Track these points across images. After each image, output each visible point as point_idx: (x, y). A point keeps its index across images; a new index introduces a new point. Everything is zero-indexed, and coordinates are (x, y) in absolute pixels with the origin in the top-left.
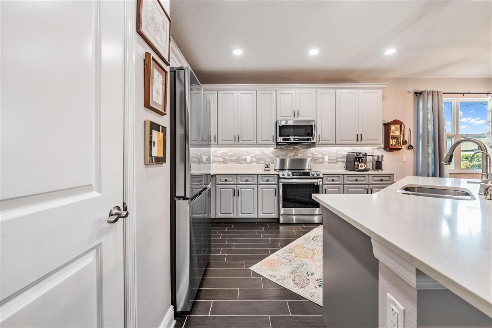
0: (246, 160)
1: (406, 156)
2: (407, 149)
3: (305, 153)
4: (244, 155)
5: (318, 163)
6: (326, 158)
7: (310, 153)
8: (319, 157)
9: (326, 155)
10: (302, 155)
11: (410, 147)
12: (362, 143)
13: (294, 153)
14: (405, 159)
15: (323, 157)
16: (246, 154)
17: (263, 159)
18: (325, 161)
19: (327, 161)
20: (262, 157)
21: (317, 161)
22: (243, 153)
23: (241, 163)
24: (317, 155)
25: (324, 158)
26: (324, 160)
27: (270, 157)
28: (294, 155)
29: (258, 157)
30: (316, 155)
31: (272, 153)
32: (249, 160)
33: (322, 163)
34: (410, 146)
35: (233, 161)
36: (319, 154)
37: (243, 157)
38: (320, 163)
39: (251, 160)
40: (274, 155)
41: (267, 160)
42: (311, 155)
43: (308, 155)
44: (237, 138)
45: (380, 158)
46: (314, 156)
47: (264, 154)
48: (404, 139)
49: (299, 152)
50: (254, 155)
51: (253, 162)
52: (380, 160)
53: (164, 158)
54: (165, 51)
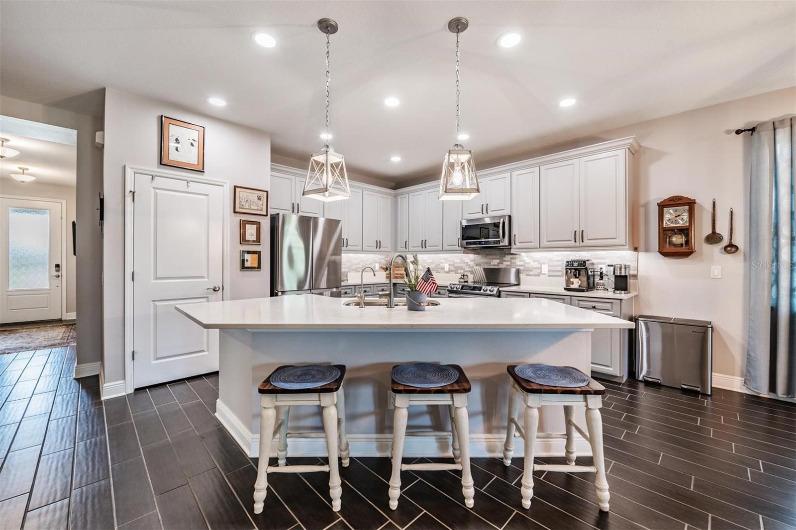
0: (444, 269)
1: (720, 267)
2: (724, 254)
3: (513, 261)
4: (442, 263)
5: (531, 275)
6: (545, 269)
7: (520, 261)
8: (534, 266)
9: (544, 264)
11: (732, 248)
12: (584, 244)
13: (498, 261)
14: (716, 274)
15: (540, 266)
16: (444, 261)
17: (461, 268)
18: (543, 273)
19: (546, 272)
20: (460, 265)
21: (531, 273)
22: (442, 261)
23: (439, 273)
24: (531, 264)
25: (540, 268)
26: (541, 271)
27: (469, 265)
28: (498, 263)
29: (456, 265)
30: (529, 263)
31: (471, 261)
32: (447, 269)
33: (539, 275)
34: (731, 245)
36: (534, 261)
37: (441, 265)
38: (535, 275)
39: (449, 269)
40: (475, 263)
41: (466, 270)
42: (522, 263)
43: (518, 263)
44: (424, 244)
45: (623, 270)
46: (527, 266)
47: (463, 262)
48: (714, 232)
49: (504, 259)
50: (452, 263)
51: (452, 271)
52: (623, 274)
53: (259, 267)
54: (262, 210)
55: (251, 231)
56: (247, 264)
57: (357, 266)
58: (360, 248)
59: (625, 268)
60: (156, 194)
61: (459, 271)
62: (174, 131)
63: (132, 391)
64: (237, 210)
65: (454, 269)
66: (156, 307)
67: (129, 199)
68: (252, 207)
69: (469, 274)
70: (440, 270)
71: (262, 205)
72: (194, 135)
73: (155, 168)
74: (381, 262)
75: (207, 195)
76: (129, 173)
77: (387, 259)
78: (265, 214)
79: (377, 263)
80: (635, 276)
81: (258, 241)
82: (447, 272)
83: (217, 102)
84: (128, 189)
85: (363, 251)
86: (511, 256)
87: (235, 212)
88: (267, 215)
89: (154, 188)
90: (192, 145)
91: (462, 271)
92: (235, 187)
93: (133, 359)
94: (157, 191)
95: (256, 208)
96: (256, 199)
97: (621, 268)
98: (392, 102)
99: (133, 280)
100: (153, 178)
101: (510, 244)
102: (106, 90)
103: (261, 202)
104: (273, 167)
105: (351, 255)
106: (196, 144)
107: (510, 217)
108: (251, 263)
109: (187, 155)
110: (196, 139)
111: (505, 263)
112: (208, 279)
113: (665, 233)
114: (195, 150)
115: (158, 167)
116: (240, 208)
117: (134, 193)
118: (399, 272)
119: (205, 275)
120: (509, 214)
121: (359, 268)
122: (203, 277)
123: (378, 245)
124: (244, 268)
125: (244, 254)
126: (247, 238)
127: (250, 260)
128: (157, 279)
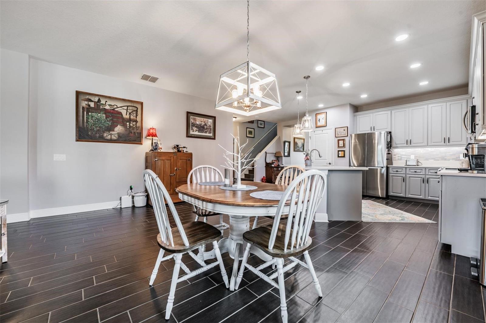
53: (345, 156)
54: (345, 134)
55: (341, 143)
56: (340, 155)
60: (315, 136)
62: (318, 117)
67: (309, 139)
68: (342, 134)
71: (346, 132)
72: (324, 115)
75: (327, 133)
78: (347, 136)
81: (344, 146)
83: (321, 106)
84: (309, 136)
87: (335, 137)
89: (315, 134)
92: (336, 128)
95: (343, 134)
96: (343, 131)
98: (346, 85)
100: (314, 131)
103: (345, 131)
106: (324, 118)
108: (341, 155)
109: (322, 123)
112: (328, 160)
114: (324, 120)
115: (315, 128)
116: (337, 135)
122: (326, 160)
123: (447, 141)
124: (338, 157)
125: (339, 151)
126: (340, 146)
127: (341, 154)
128: (315, 160)
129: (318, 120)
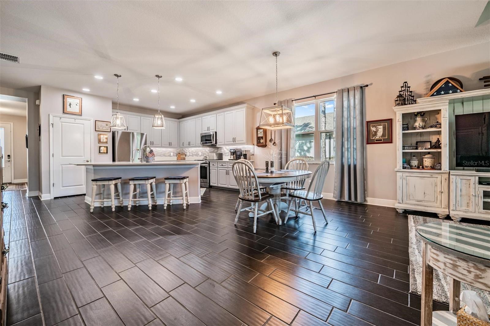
1: (272, 150)
2: (273, 145)
3: (221, 150)
7: (223, 150)
10: (220, 151)
11: (275, 144)
12: (235, 143)
16: (199, 151)
21: (226, 155)
27: (207, 152)
28: (217, 151)
32: (200, 155)
35: (195, 155)
37: (198, 153)
42: (224, 151)
43: (222, 151)
44: (189, 144)
45: (245, 152)
46: (225, 152)
47: (205, 151)
48: (271, 138)
49: (219, 149)
50: (202, 152)
51: (202, 155)
52: (245, 153)
53: (107, 153)
54: (108, 130)
55: (103, 138)
57: (161, 154)
58: (160, 145)
59: (245, 151)
60: (62, 124)
61: (204, 155)
62: (69, 100)
63: (53, 198)
64: (96, 130)
65: (202, 154)
66: (62, 167)
67: (51, 126)
68: (104, 129)
69: (207, 156)
70: (198, 155)
72: (78, 101)
73: (61, 114)
74: (174, 152)
75: (83, 124)
76: (51, 117)
77: (177, 151)
78: (109, 131)
79: (172, 152)
80: (253, 155)
81: (107, 142)
82: (200, 156)
83: (86, 90)
84: (51, 122)
85: (162, 147)
86: (220, 148)
87: (96, 131)
88: (110, 132)
89: (61, 122)
90: (77, 105)
91: (205, 155)
92: (96, 121)
93: (53, 186)
94: (62, 123)
95: (105, 129)
96: (105, 125)
97: (244, 151)
98: (154, 91)
99: (53, 156)
100: (61, 118)
101: (216, 143)
102: (41, 87)
103: (107, 127)
104: (113, 111)
105: (158, 149)
107: (216, 133)
108: (103, 151)
109: (75, 109)
110: (79, 103)
111: (219, 151)
112: (84, 157)
113: (259, 139)
114: (78, 107)
115: (63, 114)
116: (98, 129)
117: (53, 124)
118: (183, 157)
119: (83, 155)
120: (216, 131)
121: (162, 155)
122: (82, 156)
123: (170, 144)
124: (100, 152)
125: (100, 147)
126: (101, 141)
127: (103, 149)
128: (63, 156)
129: (68, 104)
